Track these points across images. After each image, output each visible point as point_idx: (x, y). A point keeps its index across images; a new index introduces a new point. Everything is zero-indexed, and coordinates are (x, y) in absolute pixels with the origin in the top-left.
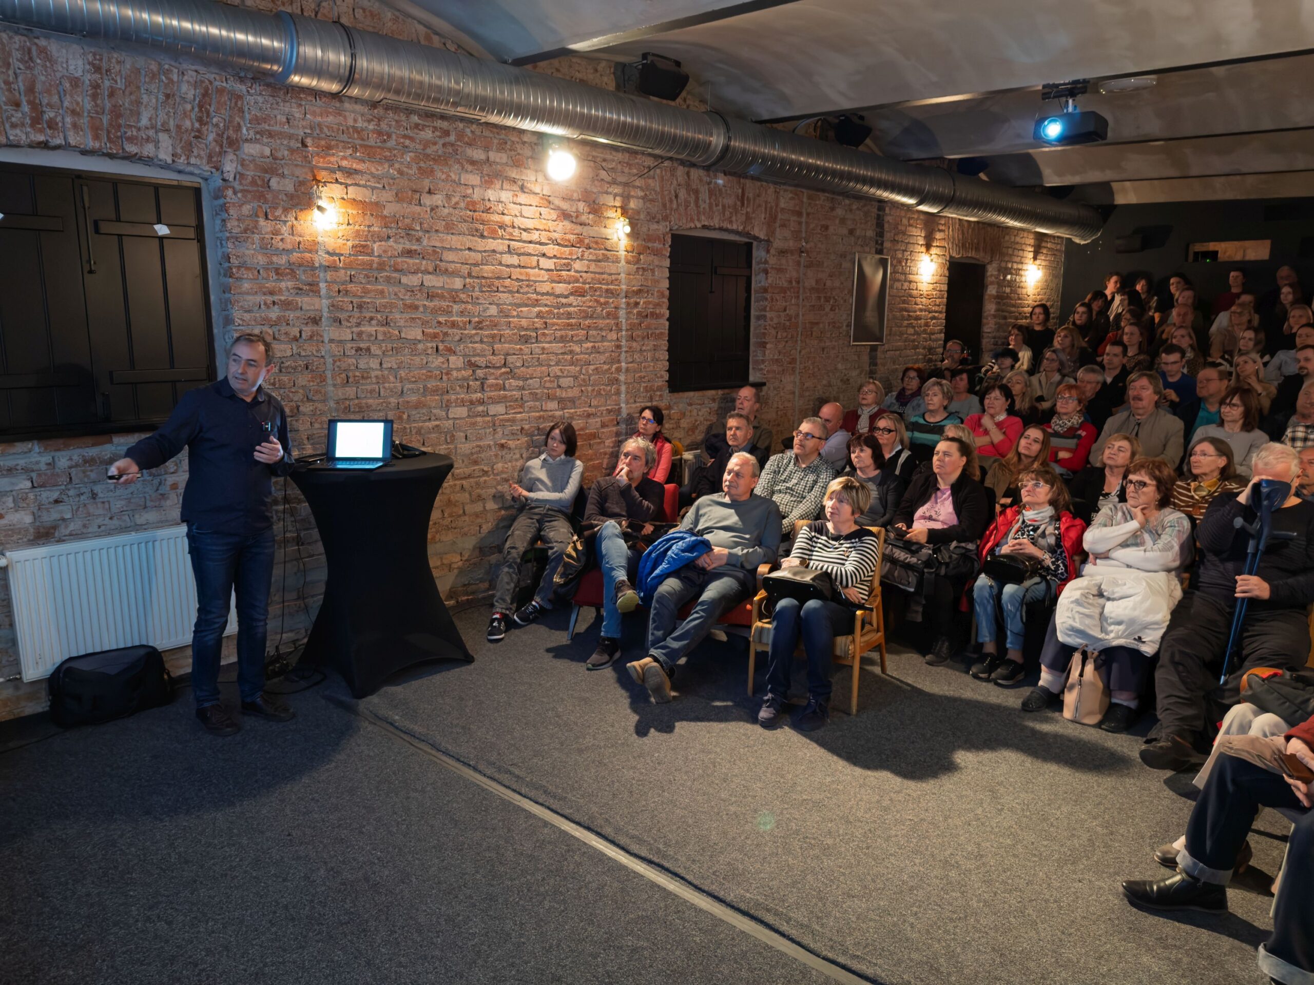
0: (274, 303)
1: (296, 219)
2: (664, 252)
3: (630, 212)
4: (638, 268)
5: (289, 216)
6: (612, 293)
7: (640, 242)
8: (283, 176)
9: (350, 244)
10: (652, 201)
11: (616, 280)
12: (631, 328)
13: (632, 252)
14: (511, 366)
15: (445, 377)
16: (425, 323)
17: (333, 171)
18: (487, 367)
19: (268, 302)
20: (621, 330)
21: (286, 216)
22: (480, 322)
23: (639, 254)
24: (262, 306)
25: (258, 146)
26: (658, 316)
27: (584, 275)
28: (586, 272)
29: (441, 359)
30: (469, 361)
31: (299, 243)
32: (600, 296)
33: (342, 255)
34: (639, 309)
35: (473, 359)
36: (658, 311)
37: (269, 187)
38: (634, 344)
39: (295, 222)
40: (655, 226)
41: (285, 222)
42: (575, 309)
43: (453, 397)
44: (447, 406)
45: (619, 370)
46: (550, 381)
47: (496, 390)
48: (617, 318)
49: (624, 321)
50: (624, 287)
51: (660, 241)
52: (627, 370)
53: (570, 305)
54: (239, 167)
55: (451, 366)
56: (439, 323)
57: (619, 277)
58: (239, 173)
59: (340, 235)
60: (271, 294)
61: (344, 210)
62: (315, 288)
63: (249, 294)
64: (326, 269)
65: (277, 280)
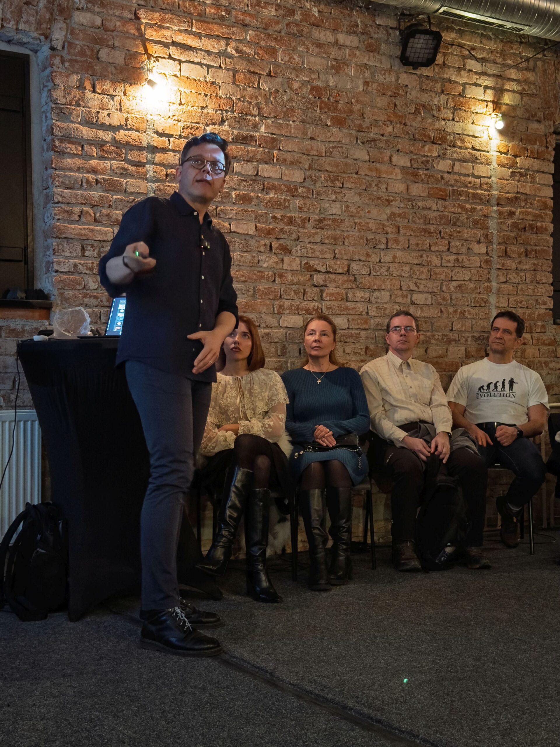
0: (97, 181)
1: (125, 94)
2: (547, 156)
3: (504, 108)
4: (512, 172)
5: (118, 90)
6: (481, 199)
7: (516, 143)
8: (113, 47)
9: (181, 124)
10: (531, 95)
11: (487, 184)
12: (505, 242)
13: (506, 153)
14: (356, 272)
15: (278, 280)
16: (258, 218)
17: (166, 45)
18: (327, 272)
19: (91, 179)
20: (491, 242)
21: (115, 90)
22: (320, 221)
23: (516, 156)
24: (84, 184)
25: (89, 15)
26: (539, 231)
27: (446, 176)
28: (449, 173)
29: (275, 259)
30: (307, 263)
31: (127, 119)
32: (466, 201)
33: (172, 136)
34: (515, 220)
35: (312, 263)
36: (539, 224)
37: (98, 59)
38: (508, 262)
39: (123, 97)
40: (535, 125)
41: (113, 97)
42: (435, 214)
43: (287, 303)
44: (279, 313)
45: (489, 290)
46: (403, 296)
47: (336, 300)
48: (487, 228)
49: (495, 232)
50: (495, 193)
51: (541, 142)
52: (499, 291)
53: (429, 209)
54: (69, 36)
55: (285, 267)
56: (274, 217)
57: (489, 181)
58: (69, 42)
59: (171, 114)
60: (94, 171)
61: (176, 88)
62: (141, 170)
63: (70, 170)
64: (154, 149)
65: (102, 158)
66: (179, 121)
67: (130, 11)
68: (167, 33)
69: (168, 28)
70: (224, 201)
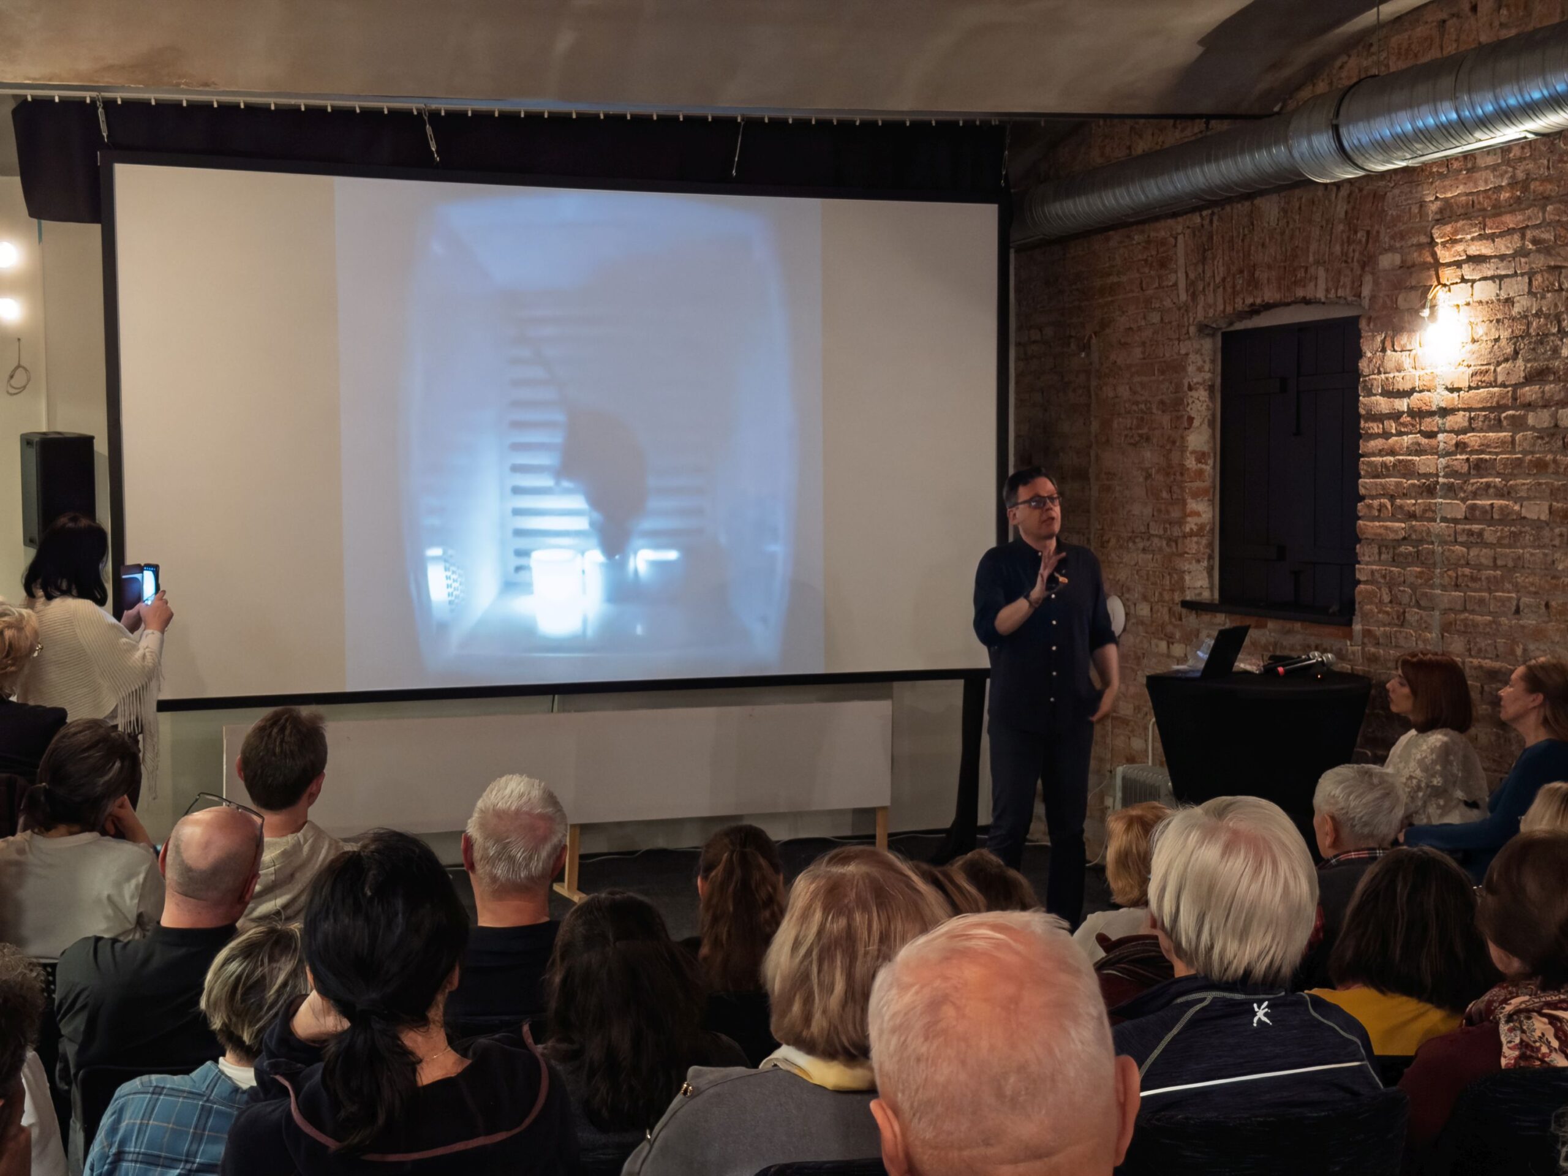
0: (1394, 465)
1: (1420, 345)
9: (1470, 371)
17: (1459, 265)
19: (1388, 463)
24: (1383, 470)
25: (1391, 255)
31: (1420, 378)
33: (1461, 389)
58: (1374, 296)
59: (1460, 360)
60: (1392, 452)
61: (1467, 321)
62: (1433, 442)
63: (1374, 455)
64: (1444, 412)
65: (1400, 434)
66: (1469, 366)
67: (1425, 234)
68: (1460, 248)
69: (1461, 240)
70: (1515, 472)
